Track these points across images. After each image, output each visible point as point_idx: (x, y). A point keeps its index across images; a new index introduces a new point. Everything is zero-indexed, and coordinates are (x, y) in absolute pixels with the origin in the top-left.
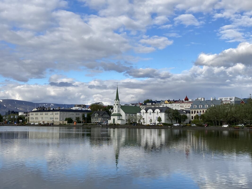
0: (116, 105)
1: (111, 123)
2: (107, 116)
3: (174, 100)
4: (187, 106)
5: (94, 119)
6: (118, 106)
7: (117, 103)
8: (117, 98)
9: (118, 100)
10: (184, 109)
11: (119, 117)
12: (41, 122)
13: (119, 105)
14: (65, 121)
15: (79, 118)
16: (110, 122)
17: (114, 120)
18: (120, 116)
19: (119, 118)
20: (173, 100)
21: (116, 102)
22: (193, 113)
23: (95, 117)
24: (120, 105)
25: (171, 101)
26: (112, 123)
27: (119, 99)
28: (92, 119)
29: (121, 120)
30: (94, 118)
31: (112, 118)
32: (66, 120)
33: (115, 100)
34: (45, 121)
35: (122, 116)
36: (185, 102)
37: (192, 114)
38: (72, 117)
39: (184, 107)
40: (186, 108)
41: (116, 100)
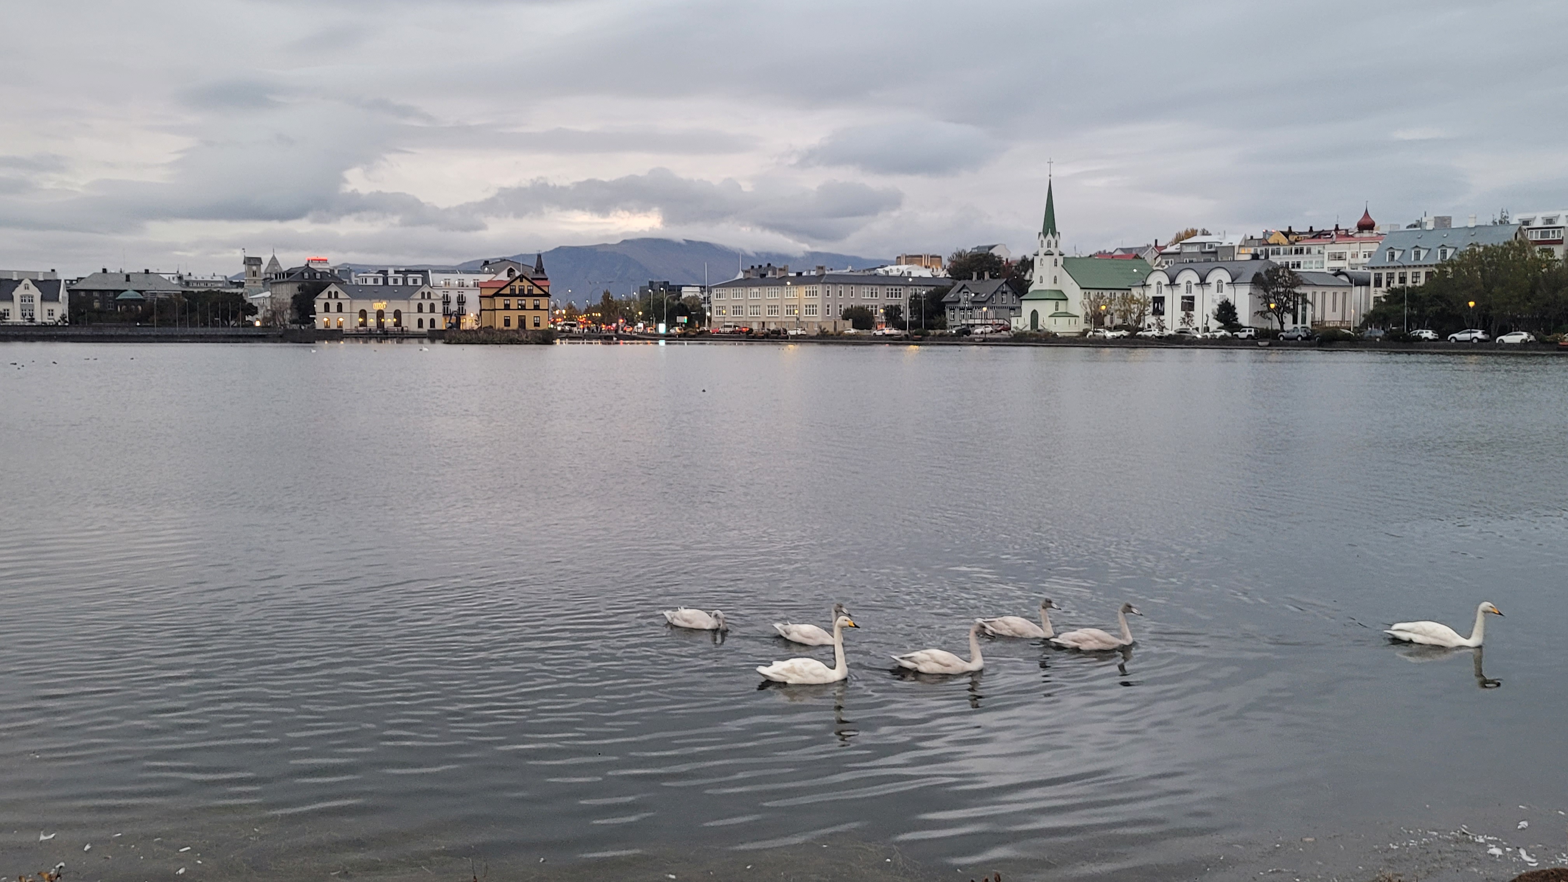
0: (1046, 255)
1: (1021, 327)
2: (1009, 299)
3: (1314, 230)
4: (1361, 256)
5: (958, 314)
6: (1052, 258)
7: (1049, 245)
8: (1050, 226)
9: (1054, 233)
10: (1348, 270)
11: (1057, 306)
12: (755, 327)
13: (1056, 255)
14: (843, 319)
15: (897, 308)
16: (1021, 323)
17: (1034, 314)
18: (1060, 302)
19: (1057, 309)
20: (1308, 230)
21: (1045, 244)
22: (1380, 286)
23: (961, 305)
24: (1061, 255)
25: (1300, 233)
26: (1028, 328)
27: (1058, 230)
28: (949, 314)
29: (1067, 315)
30: (957, 310)
31: (1027, 308)
32: (845, 318)
33: (1040, 234)
34: (768, 320)
35: (1066, 299)
36: (1357, 235)
37: (1378, 289)
38: (872, 307)
39: (1349, 256)
40: (1353, 261)
41: (1042, 235)
